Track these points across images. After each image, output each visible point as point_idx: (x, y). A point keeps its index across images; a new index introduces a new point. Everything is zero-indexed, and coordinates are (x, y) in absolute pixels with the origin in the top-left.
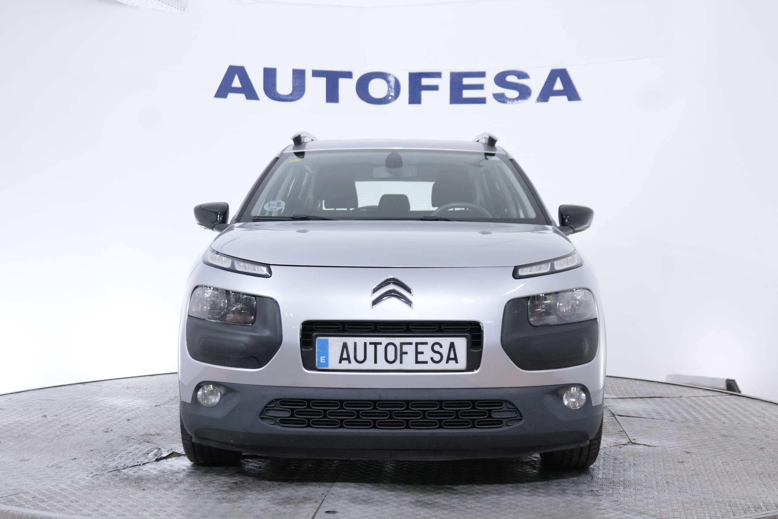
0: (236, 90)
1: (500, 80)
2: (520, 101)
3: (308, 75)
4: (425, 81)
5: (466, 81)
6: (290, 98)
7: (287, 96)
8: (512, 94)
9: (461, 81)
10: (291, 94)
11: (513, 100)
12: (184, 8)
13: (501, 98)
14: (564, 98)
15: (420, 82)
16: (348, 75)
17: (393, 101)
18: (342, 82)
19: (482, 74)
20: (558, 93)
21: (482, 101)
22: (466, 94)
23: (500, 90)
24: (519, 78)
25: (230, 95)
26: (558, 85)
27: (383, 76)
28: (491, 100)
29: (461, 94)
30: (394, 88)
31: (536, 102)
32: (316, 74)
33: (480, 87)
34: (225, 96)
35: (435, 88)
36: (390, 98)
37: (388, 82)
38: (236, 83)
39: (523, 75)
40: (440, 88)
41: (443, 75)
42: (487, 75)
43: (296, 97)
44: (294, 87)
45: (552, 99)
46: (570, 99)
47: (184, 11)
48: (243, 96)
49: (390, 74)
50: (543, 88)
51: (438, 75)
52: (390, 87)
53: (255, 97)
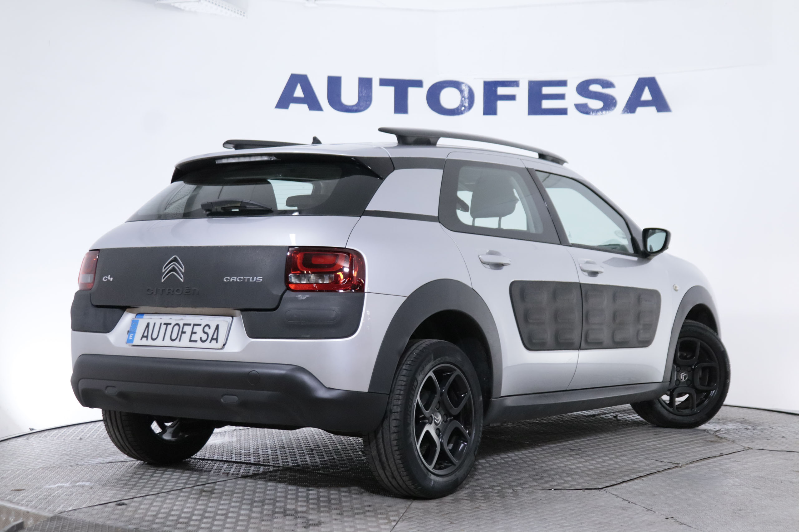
0: (298, 101)
1: (583, 89)
2: (604, 112)
3: (376, 84)
4: (501, 91)
5: (546, 90)
6: (355, 108)
7: (353, 106)
8: (596, 104)
9: (541, 91)
10: (357, 105)
11: (596, 111)
12: (244, 13)
13: (583, 109)
14: (653, 109)
15: (496, 91)
16: (418, 84)
17: (467, 111)
18: (412, 91)
19: (563, 83)
20: (646, 104)
21: (563, 112)
22: (546, 104)
23: (582, 100)
24: (603, 87)
25: (292, 106)
26: (646, 95)
27: (456, 85)
28: (572, 111)
29: (540, 104)
30: (468, 98)
31: (621, 114)
32: (384, 82)
33: (561, 97)
34: (286, 107)
35: (512, 98)
36: (463, 108)
37: (461, 91)
38: (299, 92)
39: (607, 84)
40: (517, 98)
41: (521, 84)
42: (569, 83)
43: (362, 108)
44: (360, 98)
45: (640, 110)
46: (659, 110)
47: (244, 16)
48: (305, 106)
49: (463, 83)
50: (630, 99)
51: (515, 84)
52: (463, 96)
53: (319, 108)
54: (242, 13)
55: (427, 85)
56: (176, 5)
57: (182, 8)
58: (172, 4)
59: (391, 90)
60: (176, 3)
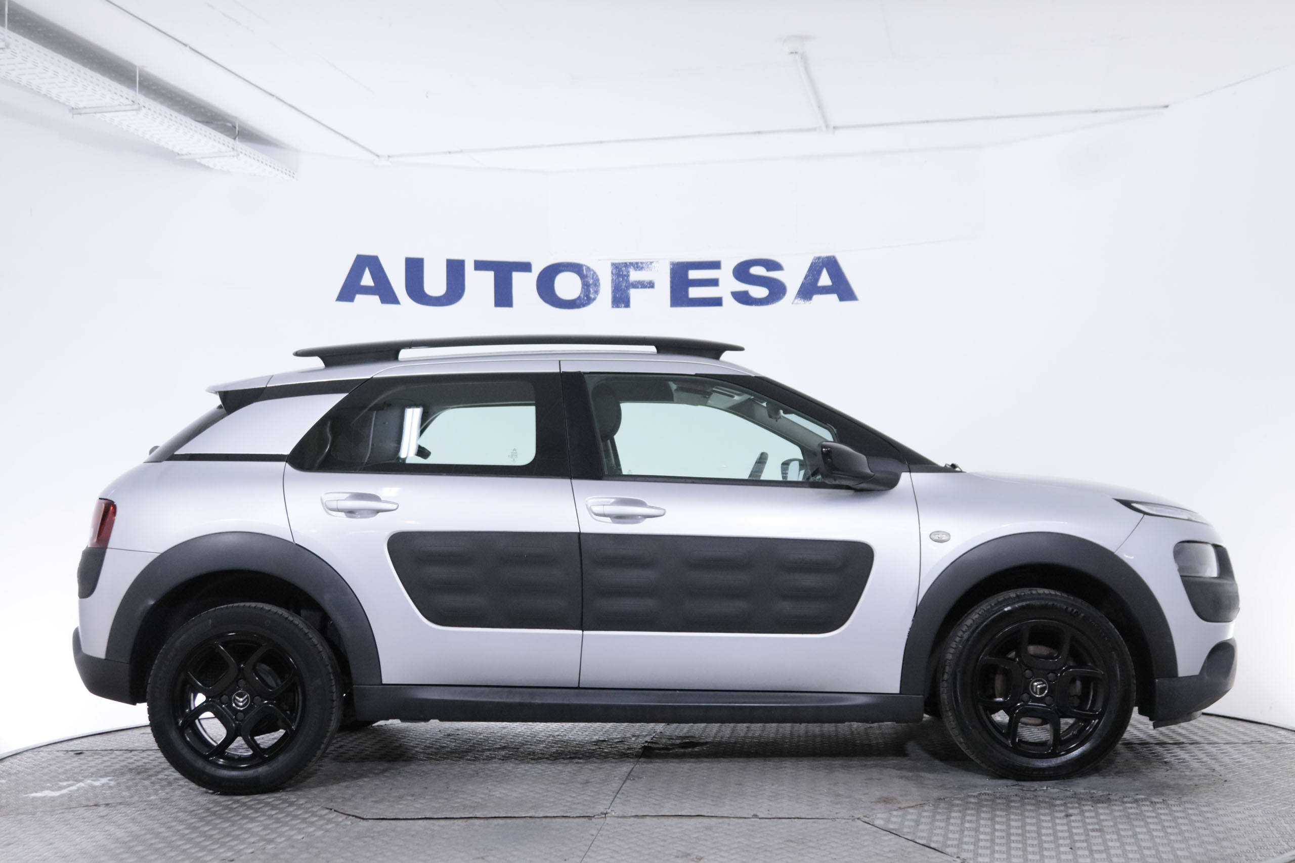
0: (367, 291)
1: (742, 272)
2: (770, 303)
3: (469, 267)
4: (634, 276)
5: (693, 274)
6: (443, 300)
7: (439, 298)
8: (760, 292)
9: (687, 275)
10: (445, 296)
11: (760, 301)
12: (294, 174)
13: (743, 298)
14: (834, 297)
15: (628, 276)
16: (526, 267)
17: (589, 304)
18: (517, 277)
19: (716, 265)
20: (825, 290)
21: (716, 302)
22: (695, 292)
23: (741, 287)
24: (768, 270)
25: (359, 298)
26: (825, 280)
27: (575, 268)
28: (728, 301)
29: (687, 293)
30: (592, 285)
31: (794, 302)
32: (480, 265)
33: (714, 283)
34: (351, 299)
35: (651, 285)
36: (584, 300)
37: (583, 277)
38: (367, 280)
39: (772, 265)
40: (656, 285)
41: (661, 267)
42: (723, 265)
43: (452, 300)
44: (448, 286)
46: (841, 299)
47: (293, 177)
48: (376, 299)
49: (585, 265)
50: (803, 284)
52: (584, 283)
53: (394, 300)
54: (291, 174)
55: (537, 269)
56: (204, 162)
57: (211, 166)
58: (198, 160)
59: (489, 276)
60: (203, 158)
